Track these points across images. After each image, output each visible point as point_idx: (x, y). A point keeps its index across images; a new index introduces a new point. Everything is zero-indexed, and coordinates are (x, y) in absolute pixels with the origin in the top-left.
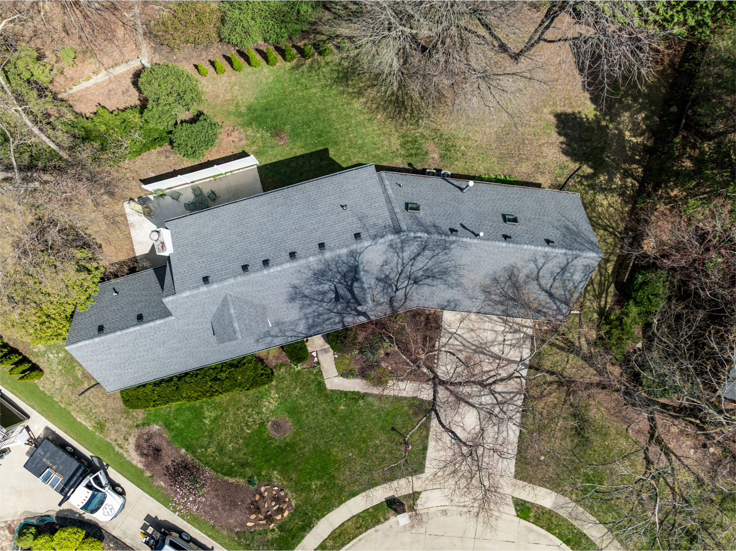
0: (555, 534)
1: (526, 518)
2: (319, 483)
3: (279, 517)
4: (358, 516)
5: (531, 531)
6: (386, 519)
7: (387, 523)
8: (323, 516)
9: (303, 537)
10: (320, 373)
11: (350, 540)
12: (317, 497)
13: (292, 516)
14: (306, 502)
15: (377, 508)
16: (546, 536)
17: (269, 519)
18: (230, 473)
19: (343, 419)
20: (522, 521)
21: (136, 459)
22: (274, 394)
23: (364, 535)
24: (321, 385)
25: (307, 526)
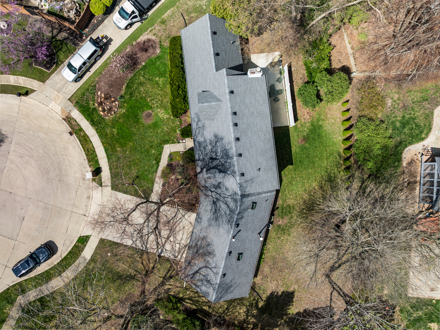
0: (67, 255)
1: (78, 241)
2: (115, 133)
3: (100, 109)
4: (94, 151)
5: (71, 243)
6: (90, 166)
7: (88, 166)
8: (97, 132)
9: (88, 120)
10: (174, 142)
11: (82, 145)
12: (108, 131)
13: (100, 116)
14: (106, 125)
15: (97, 162)
16: (67, 250)
17: (101, 104)
18: (128, 86)
19: (147, 151)
20: (76, 239)
21: (143, 38)
22: (166, 116)
23: (84, 153)
24: (167, 142)
25: (93, 123)
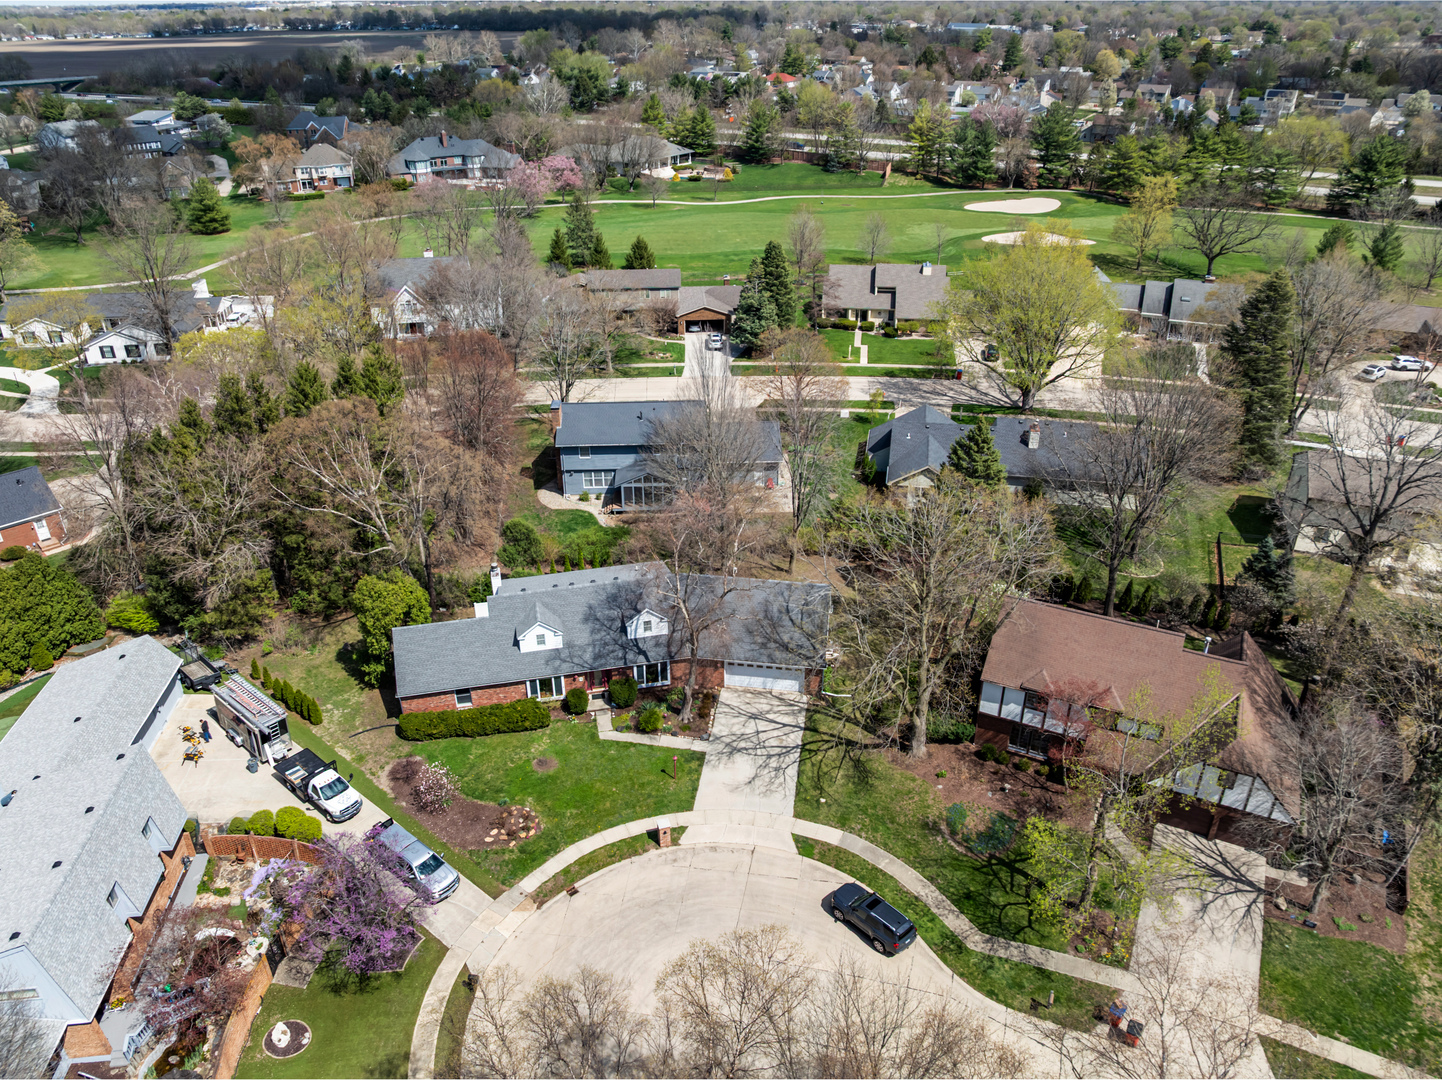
0: (844, 871)
1: (810, 855)
2: (574, 811)
3: (523, 835)
4: (613, 845)
5: (817, 869)
6: (645, 851)
7: (646, 856)
8: (573, 842)
9: (545, 861)
10: (596, 727)
11: (599, 868)
12: (569, 823)
13: (539, 837)
14: (557, 826)
15: (635, 838)
16: (835, 875)
17: (511, 835)
18: (481, 798)
19: (612, 760)
20: (807, 860)
21: (384, 783)
23: (617, 865)
24: (594, 736)
25: (552, 850)
